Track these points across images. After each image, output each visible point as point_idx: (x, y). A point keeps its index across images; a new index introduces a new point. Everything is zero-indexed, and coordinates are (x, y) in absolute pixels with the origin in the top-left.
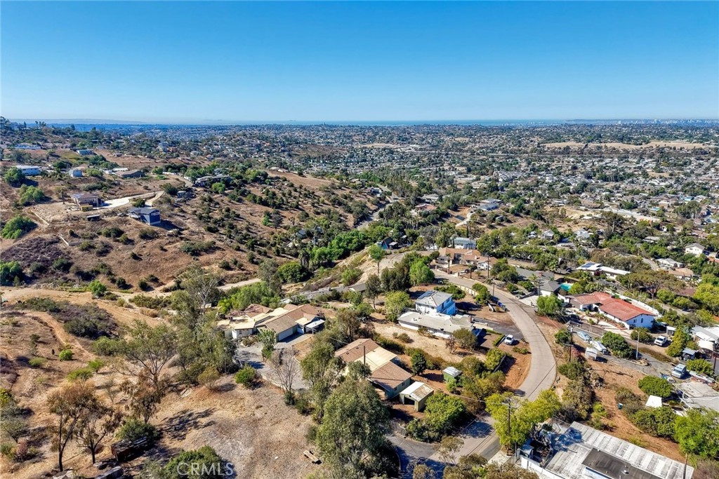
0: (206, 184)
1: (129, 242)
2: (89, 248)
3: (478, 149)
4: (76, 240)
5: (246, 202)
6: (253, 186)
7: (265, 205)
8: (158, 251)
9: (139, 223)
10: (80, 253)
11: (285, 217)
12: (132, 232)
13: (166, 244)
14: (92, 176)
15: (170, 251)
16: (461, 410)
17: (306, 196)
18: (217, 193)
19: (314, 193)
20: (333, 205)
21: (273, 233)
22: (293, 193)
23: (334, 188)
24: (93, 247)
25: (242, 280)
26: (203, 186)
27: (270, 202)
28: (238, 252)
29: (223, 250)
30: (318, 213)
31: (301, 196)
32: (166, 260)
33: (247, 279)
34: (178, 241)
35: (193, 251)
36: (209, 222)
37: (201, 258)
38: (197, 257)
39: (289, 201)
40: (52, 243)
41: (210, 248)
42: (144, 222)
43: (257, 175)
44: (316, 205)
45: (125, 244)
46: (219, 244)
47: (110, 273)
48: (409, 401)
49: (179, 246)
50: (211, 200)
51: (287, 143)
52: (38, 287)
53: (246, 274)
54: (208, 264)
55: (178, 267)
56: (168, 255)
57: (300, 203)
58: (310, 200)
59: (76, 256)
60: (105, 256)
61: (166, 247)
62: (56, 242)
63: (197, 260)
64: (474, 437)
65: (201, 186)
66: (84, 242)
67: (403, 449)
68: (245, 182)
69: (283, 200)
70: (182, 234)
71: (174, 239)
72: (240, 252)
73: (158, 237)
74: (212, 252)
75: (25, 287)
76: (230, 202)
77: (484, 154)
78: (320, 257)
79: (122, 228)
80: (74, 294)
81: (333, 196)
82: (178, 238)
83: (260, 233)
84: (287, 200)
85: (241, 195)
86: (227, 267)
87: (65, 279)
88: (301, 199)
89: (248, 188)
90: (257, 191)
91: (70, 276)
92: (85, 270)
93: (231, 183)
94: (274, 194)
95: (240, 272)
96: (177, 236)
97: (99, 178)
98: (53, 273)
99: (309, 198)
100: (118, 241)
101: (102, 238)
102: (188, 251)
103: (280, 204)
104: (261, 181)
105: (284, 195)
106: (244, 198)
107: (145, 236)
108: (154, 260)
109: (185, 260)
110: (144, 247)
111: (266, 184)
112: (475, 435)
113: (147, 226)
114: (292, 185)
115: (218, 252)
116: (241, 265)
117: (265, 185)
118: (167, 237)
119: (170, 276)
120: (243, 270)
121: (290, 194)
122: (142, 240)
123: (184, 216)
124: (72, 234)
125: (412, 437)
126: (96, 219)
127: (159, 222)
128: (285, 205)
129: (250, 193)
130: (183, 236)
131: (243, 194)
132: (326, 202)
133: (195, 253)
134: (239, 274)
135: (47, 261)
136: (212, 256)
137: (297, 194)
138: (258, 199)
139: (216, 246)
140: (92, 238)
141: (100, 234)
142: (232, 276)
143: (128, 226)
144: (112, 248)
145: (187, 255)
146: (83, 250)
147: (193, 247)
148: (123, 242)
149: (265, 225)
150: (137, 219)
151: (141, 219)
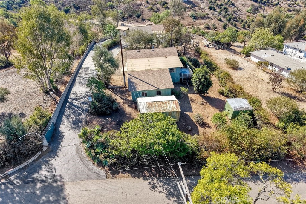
1: (168, 8)
2: (151, 9)
4: (148, 5)
10: (147, 11)
24: (153, 9)
28: (219, 22)
29: (212, 19)
34: (190, 11)
35: (194, 17)
36: (214, 5)
37: (197, 21)
38: (196, 21)
40: (139, 5)
41: (205, 17)
44: (291, 5)
46: (211, 15)
49: (189, 13)
54: (200, 24)
57: (280, 3)
59: (145, 12)
62: (141, 5)
63: (195, 21)
66: (150, 6)
70: (194, 8)
72: (221, 22)
74: (205, 19)
79: (167, 1)
82: (191, 10)
83: (240, 15)
86: (208, 28)
91: (139, 20)
95: (214, 31)
96: (191, 9)
98: (134, 18)
100: (163, 7)
101: (158, 6)
102: (192, 16)
109: (191, 20)
115: (208, 20)
116: (216, 28)
120: (216, 31)
124: (147, 2)
127: (186, 1)
133: (195, 18)
136: (203, 21)
139: (208, 16)
140: (154, 5)
141: (158, 3)
144: (160, 10)
145: (191, 18)
146: (148, 10)
147: (196, 15)
148: (165, 8)
149: (248, 12)
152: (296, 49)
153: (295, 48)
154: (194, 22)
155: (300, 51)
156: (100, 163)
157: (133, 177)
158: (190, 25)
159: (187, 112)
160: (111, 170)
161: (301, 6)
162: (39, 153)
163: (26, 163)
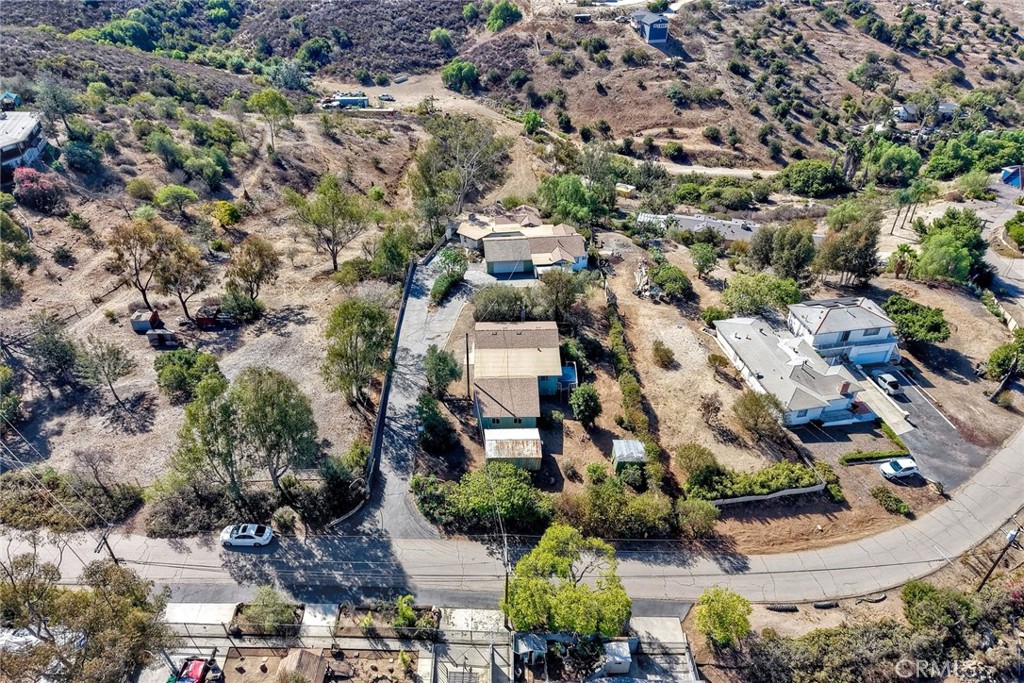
1: (606, 64)
2: (557, 62)
4: (549, 48)
5: (851, 28)
7: (883, 41)
8: (634, 87)
9: (635, 37)
10: (545, 67)
11: (906, 71)
12: (618, 49)
13: (652, 79)
15: (650, 91)
17: (992, 34)
19: (1018, 30)
21: (849, 98)
22: (967, 24)
24: (561, 62)
25: (722, 165)
27: (897, 36)
28: (752, 118)
29: (731, 108)
30: (991, 77)
31: (981, 33)
32: (637, 104)
33: (731, 166)
34: (671, 77)
35: (680, 99)
36: (748, 54)
37: (687, 114)
38: (682, 111)
39: (945, 39)
40: (523, 46)
41: (712, 99)
42: (641, 36)
44: (1000, 57)
45: (601, 66)
46: (731, 96)
47: (562, 105)
49: (668, 86)
52: (481, 102)
53: (736, 157)
54: (693, 125)
55: (645, 118)
56: (645, 96)
57: (964, 47)
58: (995, 45)
59: (539, 70)
60: (569, 78)
61: (646, 84)
62: (528, 46)
63: (679, 114)
66: (556, 51)
69: (930, 36)
70: (684, 67)
71: (669, 72)
72: (756, 119)
73: (646, 65)
74: (710, 108)
75: (472, 98)
76: (818, 24)
78: (888, 164)
79: (608, 41)
80: (510, 122)
82: (674, 74)
83: (825, 92)
86: (714, 138)
87: (514, 99)
88: (972, 40)
91: (522, 96)
92: (540, 93)
94: (920, 20)
95: (729, 151)
96: (673, 69)
98: (506, 87)
99: (996, 40)
100: (593, 59)
101: (579, 52)
102: (674, 97)
103: (916, 43)
105: (941, 25)
106: (851, 21)
107: (630, 60)
108: (622, 99)
109: (667, 109)
110: (620, 76)
113: (643, 44)
114: (978, 7)
115: (719, 110)
116: (739, 141)
118: (660, 67)
119: (627, 129)
120: (736, 149)
121: (957, 25)
122: (623, 65)
123: (715, 38)
124: (549, 37)
126: (584, 20)
127: (664, 41)
128: (927, 46)
130: (684, 71)
133: (683, 102)
134: (724, 154)
135: (507, 70)
136: (705, 114)
139: (723, 97)
140: (566, 48)
141: (579, 44)
142: (712, 154)
143: (619, 39)
144: (582, 68)
145: (669, 103)
146: (549, 64)
147: (686, 92)
148: (598, 62)
149: (850, 80)
150: (636, 30)
151: (640, 31)
152: (804, 324)
153: (802, 322)
154: (678, 117)
156: (434, 521)
157: (471, 540)
158: (665, 125)
159: (555, 453)
162: (363, 502)
163: (351, 513)
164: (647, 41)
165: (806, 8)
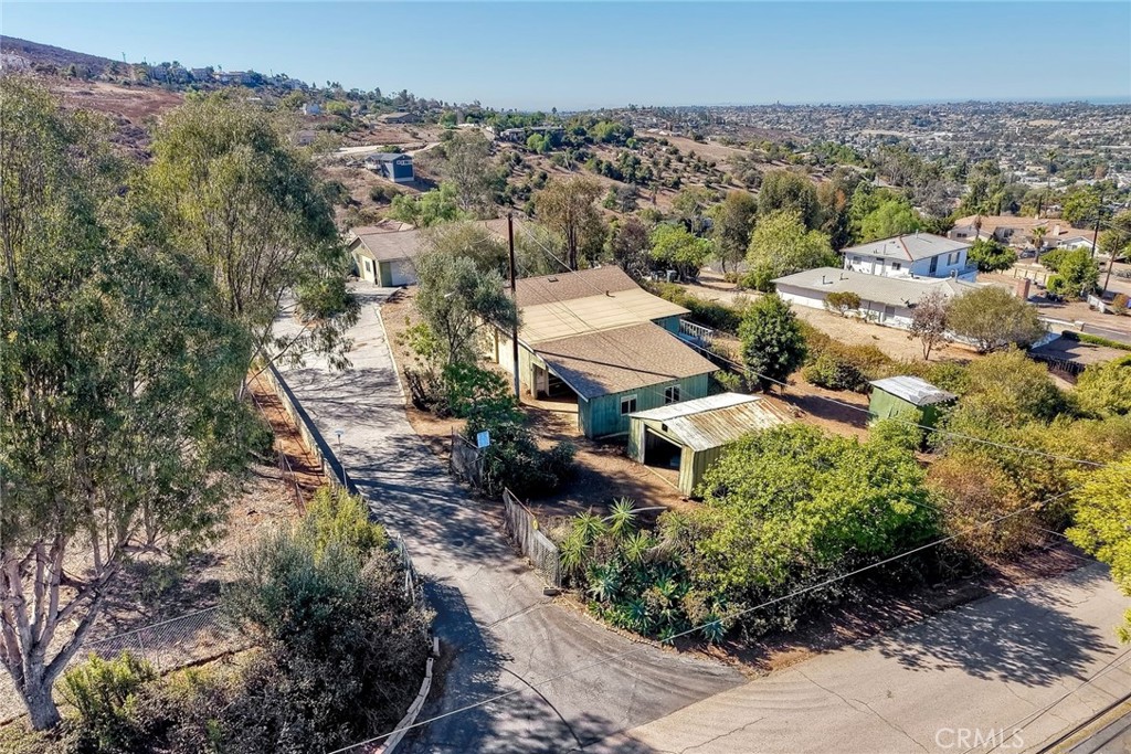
0: (519, 138)
1: (353, 204)
3: (1076, 138)
5: (584, 171)
6: (603, 149)
7: (615, 179)
9: (377, 177)
12: (362, 190)
14: (335, 113)
16: (902, 507)
17: (697, 169)
18: (535, 152)
19: (714, 165)
20: (748, 187)
22: (674, 164)
23: (756, 161)
26: (513, 141)
27: (626, 172)
31: (688, 169)
39: (663, 174)
42: (385, 176)
43: (612, 130)
44: (713, 185)
45: (346, 207)
48: (663, 453)
50: (518, 161)
51: (702, 122)
57: (682, 180)
58: (705, 177)
64: (972, 667)
65: (509, 140)
67: (505, 648)
68: (590, 141)
69: (652, 174)
76: (553, 168)
77: (1089, 145)
79: (346, 184)
81: (749, 173)
84: (660, 172)
85: (576, 159)
88: (685, 175)
89: (593, 149)
90: (609, 155)
93: (563, 139)
94: (637, 162)
97: (345, 116)
99: (703, 173)
103: (643, 178)
104: (618, 142)
105: (656, 164)
106: (580, 165)
107: (380, 198)
111: (628, 147)
112: (981, 657)
113: (390, 183)
114: (676, 152)
117: (625, 149)
121: (667, 164)
122: (374, 203)
125: (586, 597)
127: (412, 179)
128: (652, 180)
129: (593, 156)
131: (581, 158)
132: (736, 182)
137: (681, 166)
138: (603, 166)
143: (358, 181)
148: (342, 203)
150: (376, 171)
151: (382, 171)
152: (881, 260)
153: (878, 259)
155: (894, 264)
157: (819, 652)
160: (733, 652)
161: (737, 186)
162: (431, 663)
164: (393, 180)
165: (536, 157)
